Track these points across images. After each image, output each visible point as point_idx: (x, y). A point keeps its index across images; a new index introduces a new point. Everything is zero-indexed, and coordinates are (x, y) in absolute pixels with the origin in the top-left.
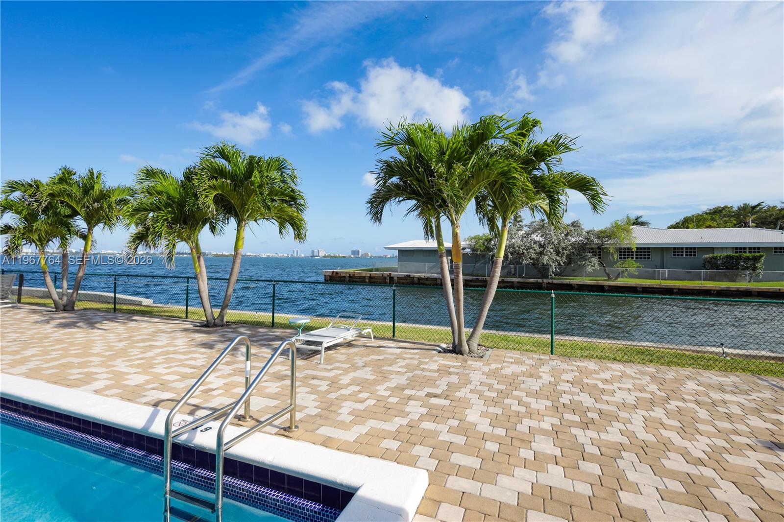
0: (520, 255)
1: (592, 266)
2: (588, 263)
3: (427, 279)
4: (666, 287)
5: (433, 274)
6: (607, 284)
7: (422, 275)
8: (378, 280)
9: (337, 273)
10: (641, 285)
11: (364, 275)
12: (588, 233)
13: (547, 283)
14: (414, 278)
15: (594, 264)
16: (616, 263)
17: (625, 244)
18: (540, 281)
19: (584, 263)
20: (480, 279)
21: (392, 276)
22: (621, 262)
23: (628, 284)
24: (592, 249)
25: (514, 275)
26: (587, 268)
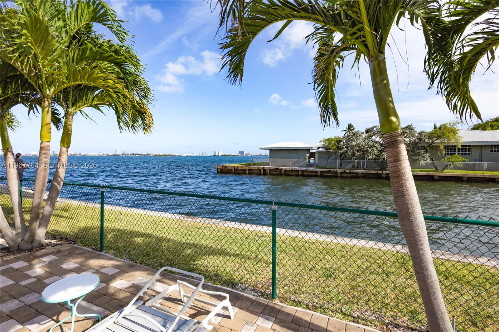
0: (365, 152)
1: (424, 160)
2: (422, 158)
3: (291, 171)
4: (489, 177)
5: (295, 167)
6: (437, 175)
7: (288, 168)
8: (255, 172)
9: (225, 167)
10: (467, 175)
11: (245, 168)
12: (420, 134)
13: (386, 174)
14: (281, 170)
15: (427, 159)
16: (444, 158)
17: (452, 142)
18: (380, 172)
19: (417, 158)
20: (332, 171)
21: (265, 169)
22: (447, 157)
23: (455, 174)
24: (424, 147)
25: (357, 168)
26: (421, 162)
